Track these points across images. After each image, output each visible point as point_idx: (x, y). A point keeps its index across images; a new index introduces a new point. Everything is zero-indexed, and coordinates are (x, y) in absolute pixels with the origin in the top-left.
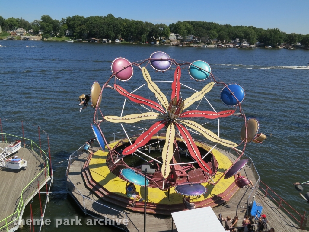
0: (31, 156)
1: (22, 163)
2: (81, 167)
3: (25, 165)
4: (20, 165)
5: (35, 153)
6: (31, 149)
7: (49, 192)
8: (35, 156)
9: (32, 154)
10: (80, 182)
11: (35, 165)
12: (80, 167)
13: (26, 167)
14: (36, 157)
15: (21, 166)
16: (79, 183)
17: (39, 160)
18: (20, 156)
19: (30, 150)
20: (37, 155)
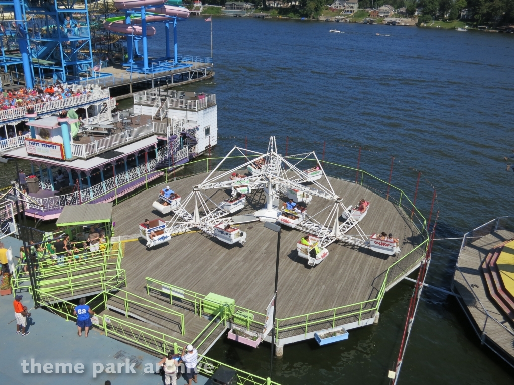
0: (397, 216)
1: (237, 235)
2: (481, 258)
3: (242, 239)
4: (233, 237)
5: (403, 212)
6: (398, 205)
7: (423, 284)
8: (404, 218)
9: (398, 214)
10: (478, 285)
11: (403, 233)
12: (479, 259)
13: (243, 242)
14: (404, 220)
15: (235, 239)
16: (476, 286)
17: (409, 226)
18: (381, 211)
19: (395, 205)
20: (406, 216)
